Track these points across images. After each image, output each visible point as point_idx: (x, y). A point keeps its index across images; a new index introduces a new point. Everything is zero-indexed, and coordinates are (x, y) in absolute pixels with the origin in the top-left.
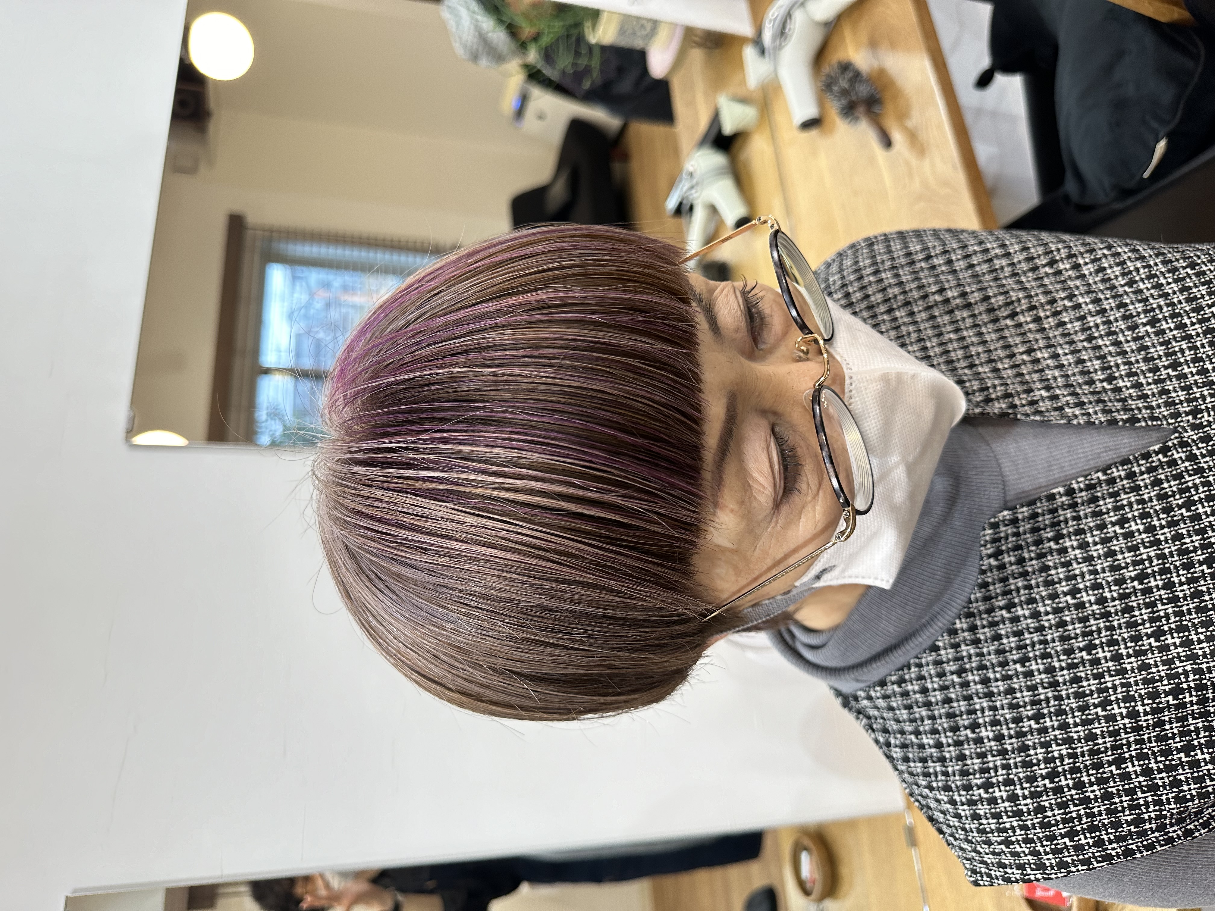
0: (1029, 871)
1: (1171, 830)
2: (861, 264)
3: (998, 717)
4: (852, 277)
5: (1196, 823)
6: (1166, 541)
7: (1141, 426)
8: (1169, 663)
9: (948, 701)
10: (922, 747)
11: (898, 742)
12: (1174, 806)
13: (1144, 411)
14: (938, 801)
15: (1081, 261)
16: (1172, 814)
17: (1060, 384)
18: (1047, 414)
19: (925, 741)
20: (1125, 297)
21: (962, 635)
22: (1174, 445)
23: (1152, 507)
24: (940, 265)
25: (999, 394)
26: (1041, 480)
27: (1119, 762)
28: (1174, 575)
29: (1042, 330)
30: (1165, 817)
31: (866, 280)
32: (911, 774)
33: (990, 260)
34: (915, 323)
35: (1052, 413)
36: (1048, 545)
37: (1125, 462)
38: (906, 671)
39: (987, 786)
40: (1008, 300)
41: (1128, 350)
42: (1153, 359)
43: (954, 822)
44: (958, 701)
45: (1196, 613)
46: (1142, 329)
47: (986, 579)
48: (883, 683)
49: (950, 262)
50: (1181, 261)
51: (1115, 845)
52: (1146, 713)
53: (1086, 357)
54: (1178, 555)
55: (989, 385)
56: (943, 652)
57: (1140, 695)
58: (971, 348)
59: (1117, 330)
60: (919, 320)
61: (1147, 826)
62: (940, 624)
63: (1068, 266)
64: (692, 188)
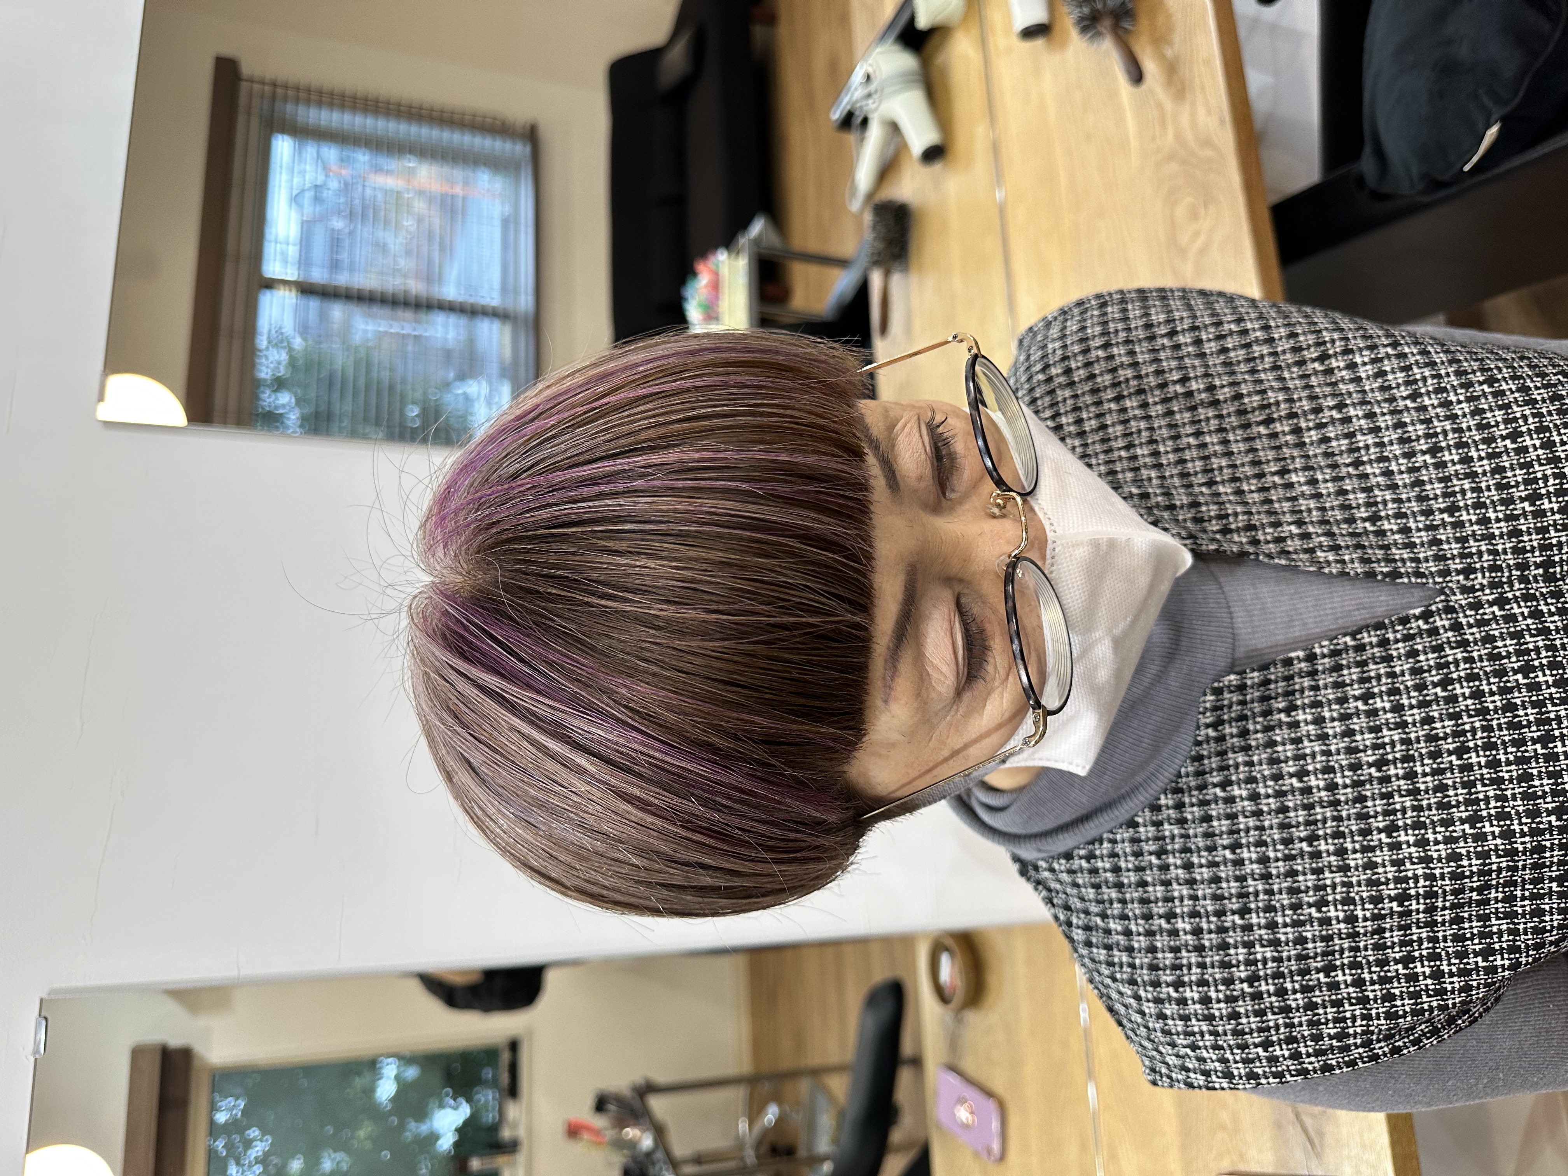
0: (1214, 1078)
1: (1377, 1046)
2: (1089, 331)
3: (1198, 908)
4: (1076, 348)
5: (1406, 1040)
6: (1414, 724)
7: (1403, 583)
8: (1398, 863)
9: (1143, 884)
10: (1108, 932)
11: (1080, 923)
12: (1383, 1022)
13: (1408, 564)
14: (1121, 993)
15: (1358, 360)
16: (1380, 1030)
17: (1314, 519)
18: (1294, 556)
19: (1112, 926)
20: (1405, 414)
21: (1165, 813)
22: (1439, 610)
23: (1402, 682)
24: (1186, 344)
25: (1240, 525)
26: (1279, 638)
27: (1328, 969)
28: (1418, 764)
29: (1301, 445)
30: (1372, 1033)
31: (1093, 354)
32: (1093, 960)
33: (1248, 346)
34: (1148, 418)
35: (1301, 556)
36: (1278, 716)
37: (1380, 626)
38: (1097, 846)
39: (1178, 984)
40: (1265, 402)
41: (1400, 483)
42: (1427, 498)
43: (1138, 1018)
44: (1154, 885)
45: (1437, 809)
46: (1420, 458)
47: (1201, 752)
48: (1068, 856)
49: (1198, 342)
50: (1478, 374)
51: (1313, 1059)
52: (1365, 919)
53: (1349, 488)
54: (1426, 742)
55: (1230, 512)
56: (1142, 829)
57: (1362, 899)
58: (1213, 460)
59: (1391, 456)
60: (1153, 414)
61: (1352, 1041)
62: (1142, 798)
63: (1342, 364)
64: (869, 96)
